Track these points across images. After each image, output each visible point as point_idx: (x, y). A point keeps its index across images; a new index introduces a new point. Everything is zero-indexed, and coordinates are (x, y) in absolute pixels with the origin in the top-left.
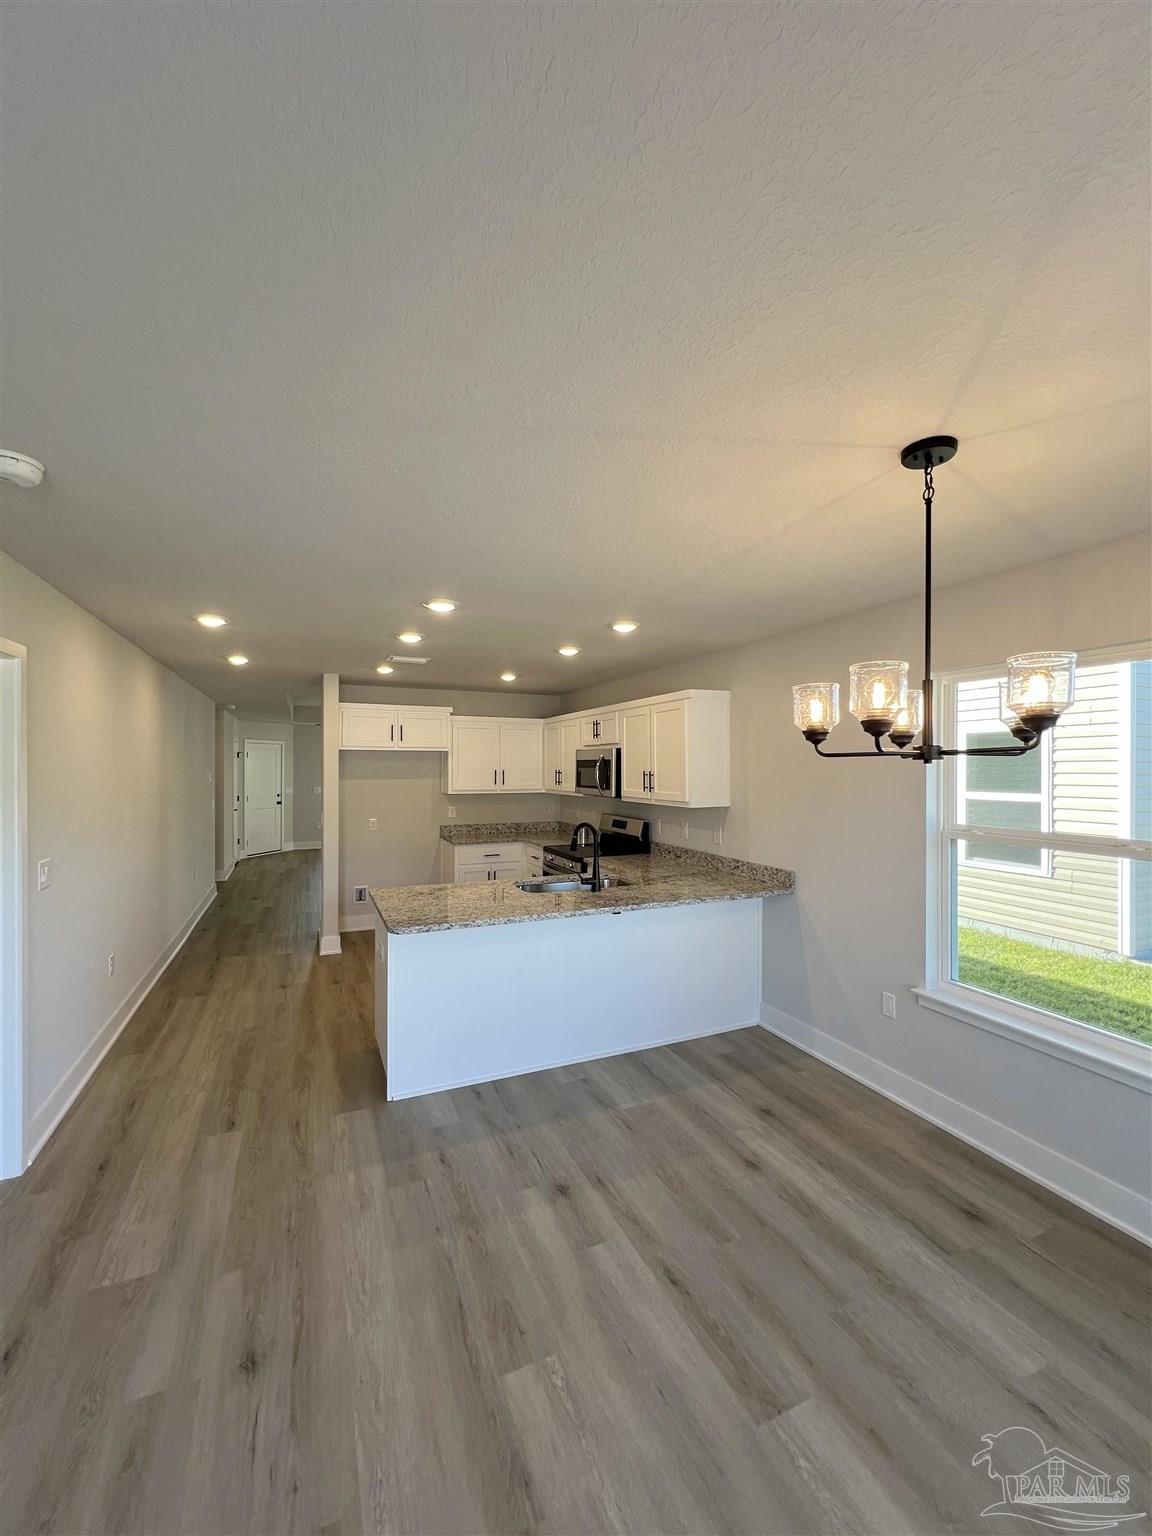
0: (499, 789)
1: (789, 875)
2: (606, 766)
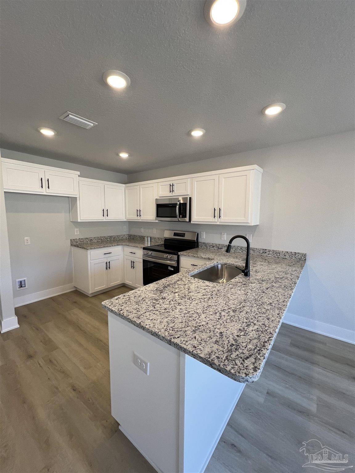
0: (105, 219)
1: (305, 255)
2: (183, 206)
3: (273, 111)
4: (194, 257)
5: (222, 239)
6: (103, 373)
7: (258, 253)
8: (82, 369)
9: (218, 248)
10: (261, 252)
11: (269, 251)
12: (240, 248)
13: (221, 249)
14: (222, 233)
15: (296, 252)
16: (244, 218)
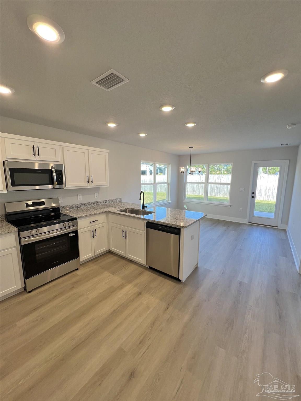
2: (60, 173)
3: (142, 135)
4: (92, 215)
5: (79, 199)
6: (153, 297)
7: (103, 203)
8: (148, 312)
9: (78, 207)
10: (105, 202)
11: (108, 200)
12: (93, 203)
13: (80, 207)
14: (79, 195)
15: (118, 198)
16: (105, 182)
